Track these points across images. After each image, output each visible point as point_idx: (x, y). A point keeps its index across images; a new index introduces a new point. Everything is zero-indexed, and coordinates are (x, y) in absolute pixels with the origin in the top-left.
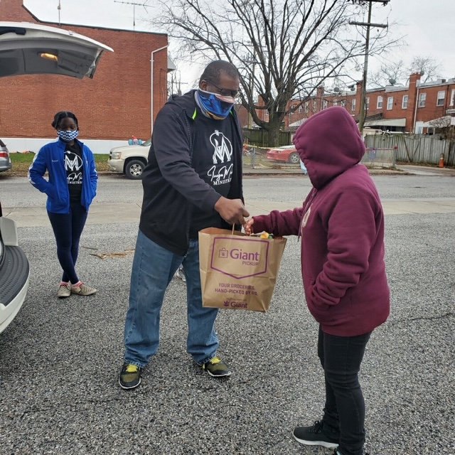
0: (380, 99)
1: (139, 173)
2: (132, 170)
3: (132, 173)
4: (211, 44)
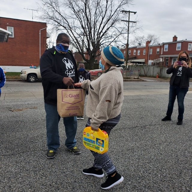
0: (135, 51)
1: (33, 80)
2: (30, 79)
3: (31, 80)
4: (65, 27)
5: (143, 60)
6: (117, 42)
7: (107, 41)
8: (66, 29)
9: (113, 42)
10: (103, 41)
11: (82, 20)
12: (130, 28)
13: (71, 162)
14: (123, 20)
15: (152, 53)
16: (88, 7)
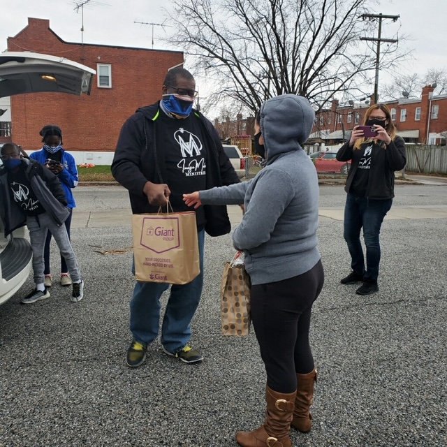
0: (393, 112)
4: (225, 61)
5: (414, 134)
6: (349, 91)
7: (324, 89)
8: (228, 65)
9: (338, 90)
10: (314, 90)
11: (266, 40)
12: (381, 56)
13: (232, 387)
14: (364, 36)
15: (438, 115)
16: (280, 10)
